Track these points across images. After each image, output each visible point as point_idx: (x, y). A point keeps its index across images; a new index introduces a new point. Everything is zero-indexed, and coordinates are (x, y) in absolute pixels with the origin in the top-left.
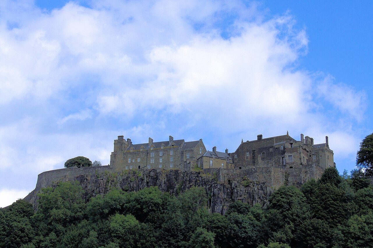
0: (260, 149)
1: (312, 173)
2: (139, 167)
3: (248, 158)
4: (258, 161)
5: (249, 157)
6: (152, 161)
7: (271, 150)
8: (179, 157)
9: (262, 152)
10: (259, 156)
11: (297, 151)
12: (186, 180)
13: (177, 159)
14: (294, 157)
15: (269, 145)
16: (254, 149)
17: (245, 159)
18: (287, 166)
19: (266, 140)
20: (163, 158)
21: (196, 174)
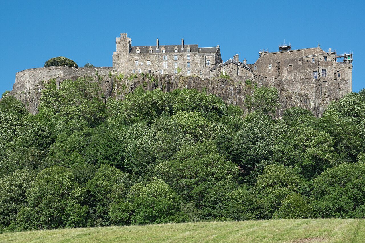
0: (285, 61)
1: (347, 89)
2: (150, 71)
3: (271, 71)
4: (283, 74)
5: (272, 69)
6: (165, 66)
7: (300, 62)
8: (197, 63)
9: (288, 65)
10: (285, 68)
11: (331, 65)
12: (213, 88)
13: (195, 65)
14: (329, 72)
15: (297, 57)
16: (278, 61)
17: (268, 71)
18: (321, 80)
19: (293, 52)
20: (179, 62)
21: (225, 82)
